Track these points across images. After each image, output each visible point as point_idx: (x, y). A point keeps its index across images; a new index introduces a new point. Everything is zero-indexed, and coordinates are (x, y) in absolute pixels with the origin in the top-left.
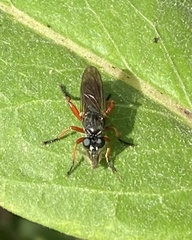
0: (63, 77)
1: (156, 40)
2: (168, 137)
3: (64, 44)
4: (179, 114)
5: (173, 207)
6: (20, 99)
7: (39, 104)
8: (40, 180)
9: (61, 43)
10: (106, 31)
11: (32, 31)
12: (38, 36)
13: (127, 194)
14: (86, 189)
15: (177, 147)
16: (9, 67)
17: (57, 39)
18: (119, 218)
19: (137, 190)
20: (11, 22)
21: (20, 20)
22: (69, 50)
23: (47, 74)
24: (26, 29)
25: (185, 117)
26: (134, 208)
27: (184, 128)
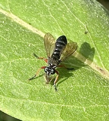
0: (36, 48)
1: (86, 33)
2: (90, 80)
3: (38, 33)
4: (97, 70)
5: (91, 114)
6: (12, 58)
7: (22, 60)
8: (21, 97)
9: (36, 32)
10: (59, 27)
11: (21, 26)
12: (24, 28)
13: (67, 106)
15: (94, 85)
16: (8, 42)
17: (34, 30)
18: (62, 118)
19: (72, 104)
20: (10, 21)
21: (15, 20)
22: (40, 36)
23: (28, 46)
24: (18, 25)
25: (100, 71)
26: (70, 113)
27: (99, 77)
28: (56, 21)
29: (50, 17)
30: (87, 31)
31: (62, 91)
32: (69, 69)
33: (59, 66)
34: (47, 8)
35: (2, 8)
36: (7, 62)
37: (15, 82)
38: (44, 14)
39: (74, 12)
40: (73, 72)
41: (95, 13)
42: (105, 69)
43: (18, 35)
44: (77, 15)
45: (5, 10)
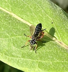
0: (25, 31)
1: (52, 23)
2: (54, 48)
3: (26, 23)
4: (58, 43)
5: (55, 65)
6: (13, 36)
7: (18, 37)
8: (17, 57)
10: (38, 20)
11: (17, 19)
12: (19, 21)
13: (42, 61)
14: (30, 59)
15: (57, 50)
16: (10, 28)
17: (24, 22)
18: (39, 67)
19: (44, 60)
20: (11, 17)
21: (14, 16)
22: (27, 25)
23: (21, 30)
24: (16, 19)
25: (60, 43)
26: (44, 65)
27: (59, 46)
28: (36, 16)
29: (33, 14)
30: (53, 22)
31: (39, 53)
32: (43, 42)
33: (38, 40)
34: (31, 10)
35: (7, 10)
36: (10, 38)
37: (14, 49)
38: (30, 13)
39: (46, 12)
40: (45, 44)
41: (58, 12)
42: (63, 42)
43: (15, 24)
44: (47, 13)
45: (9, 11)
